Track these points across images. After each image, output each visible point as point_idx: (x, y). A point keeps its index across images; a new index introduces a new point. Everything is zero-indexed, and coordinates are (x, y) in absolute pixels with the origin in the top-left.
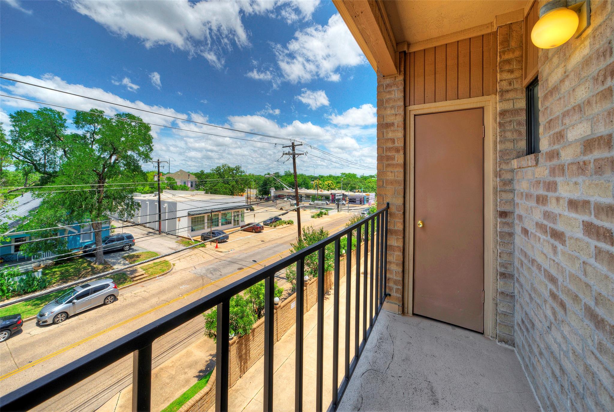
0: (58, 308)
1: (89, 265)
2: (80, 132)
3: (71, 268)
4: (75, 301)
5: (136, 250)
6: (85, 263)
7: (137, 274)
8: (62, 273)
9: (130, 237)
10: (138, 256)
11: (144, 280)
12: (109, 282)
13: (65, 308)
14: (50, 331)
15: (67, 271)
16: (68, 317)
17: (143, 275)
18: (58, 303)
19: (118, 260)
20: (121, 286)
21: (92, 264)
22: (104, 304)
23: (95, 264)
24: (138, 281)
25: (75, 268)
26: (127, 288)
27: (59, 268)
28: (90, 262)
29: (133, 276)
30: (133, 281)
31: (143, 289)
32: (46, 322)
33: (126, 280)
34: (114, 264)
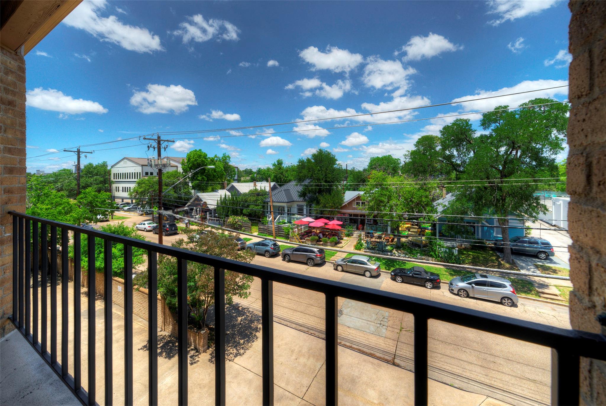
0: (462, 285)
1: (497, 259)
3: (482, 256)
4: (474, 285)
5: (555, 263)
6: (494, 256)
7: (546, 291)
8: (474, 258)
9: (547, 245)
10: (555, 271)
11: (557, 302)
12: (508, 284)
13: (466, 287)
14: (454, 299)
15: (478, 257)
16: (468, 296)
17: (556, 295)
18: (462, 280)
19: (529, 265)
20: (523, 294)
21: (500, 260)
22: (501, 303)
23: (502, 260)
24: (548, 300)
25: (484, 258)
26: (532, 301)
27: (473, 252)
28: (498, 257)
29: (540, 290)
30: (540, 297)
31: (553, 313)
32: (452, 290)
33: (531, 291)
34: (523, 268)
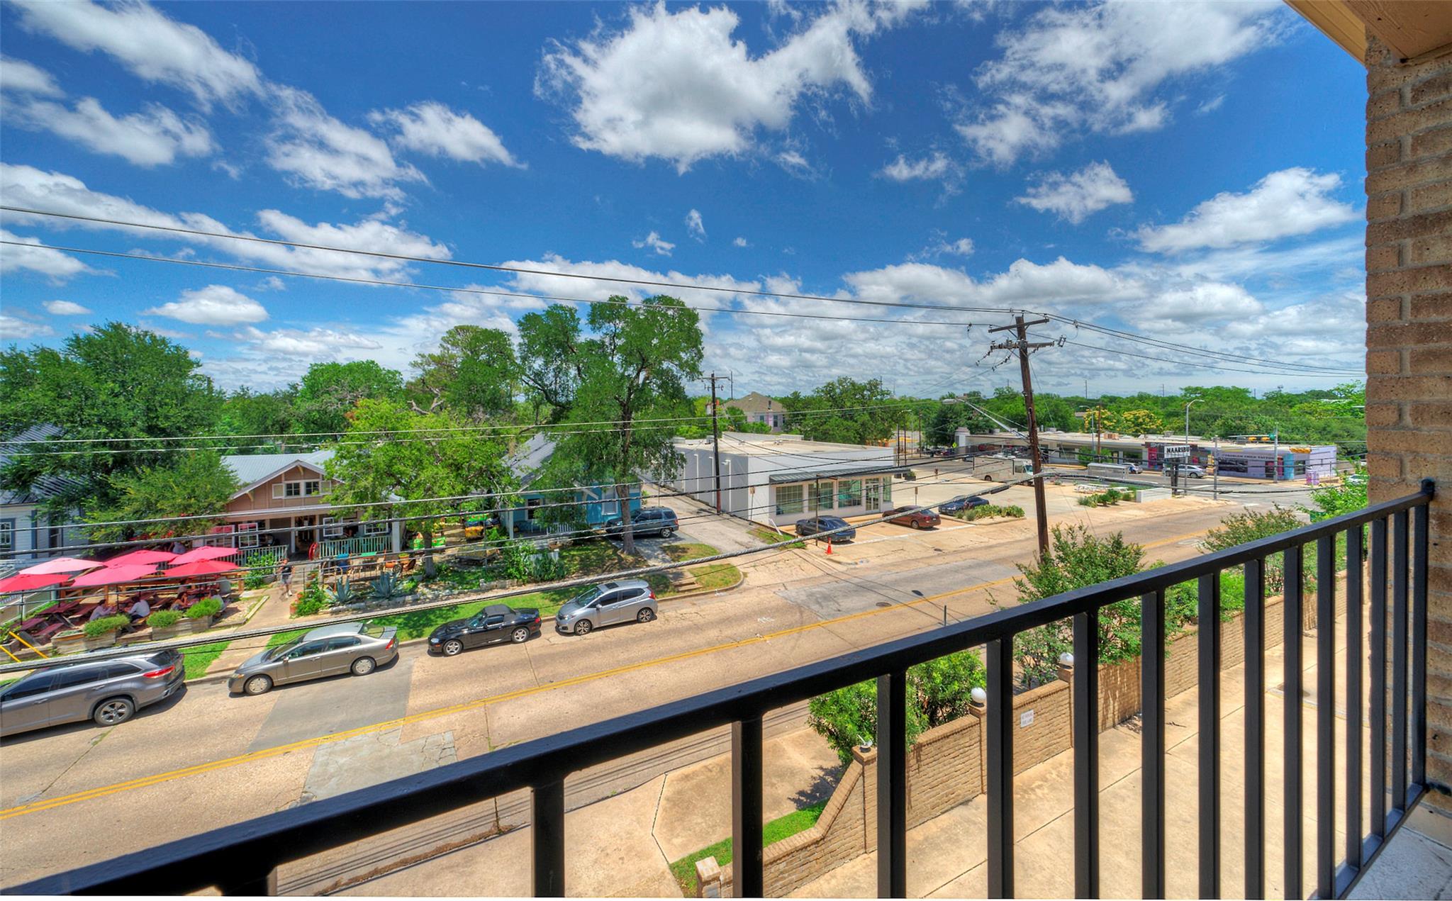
0: (580, 612)
1: (615, 553)
2: (597, 337)
3: (592, 552)
4: (600, 606)
5: (680, 539)
6: (609, 548)
7: (684, 582)
8: (582, 560)
9: (670, 515)
10: (684, 550)
11: (694, 593)
12: (643, 585)
13: (587, 614)
14: (571, 643)
15: (588, 557)
16: (592, 630)
17: (693, 583)
18: (580, 604)
19: (654, 551)
20: (660, 596)
21: (619, 552)
22: (638, 621)
23: (622, 552)
24: (686, 594)
25: (596, 554)
26: (669, 602)
27: (578, 550)
28: (616, 549)
29: (677, 583)
30: (678, 592)
31: (694, 609)
32: (565, 628)
33: (667, 587)
34: (649, 557)
